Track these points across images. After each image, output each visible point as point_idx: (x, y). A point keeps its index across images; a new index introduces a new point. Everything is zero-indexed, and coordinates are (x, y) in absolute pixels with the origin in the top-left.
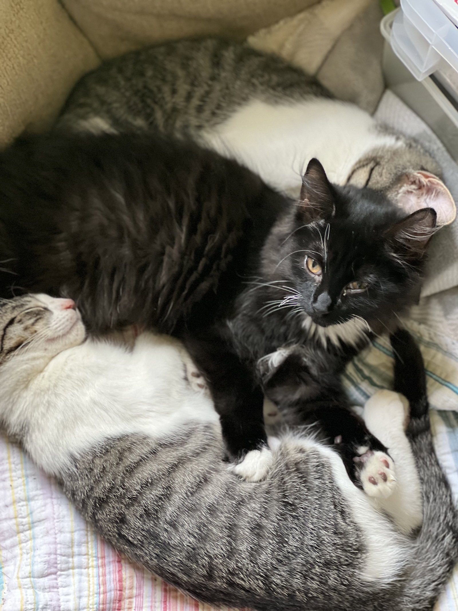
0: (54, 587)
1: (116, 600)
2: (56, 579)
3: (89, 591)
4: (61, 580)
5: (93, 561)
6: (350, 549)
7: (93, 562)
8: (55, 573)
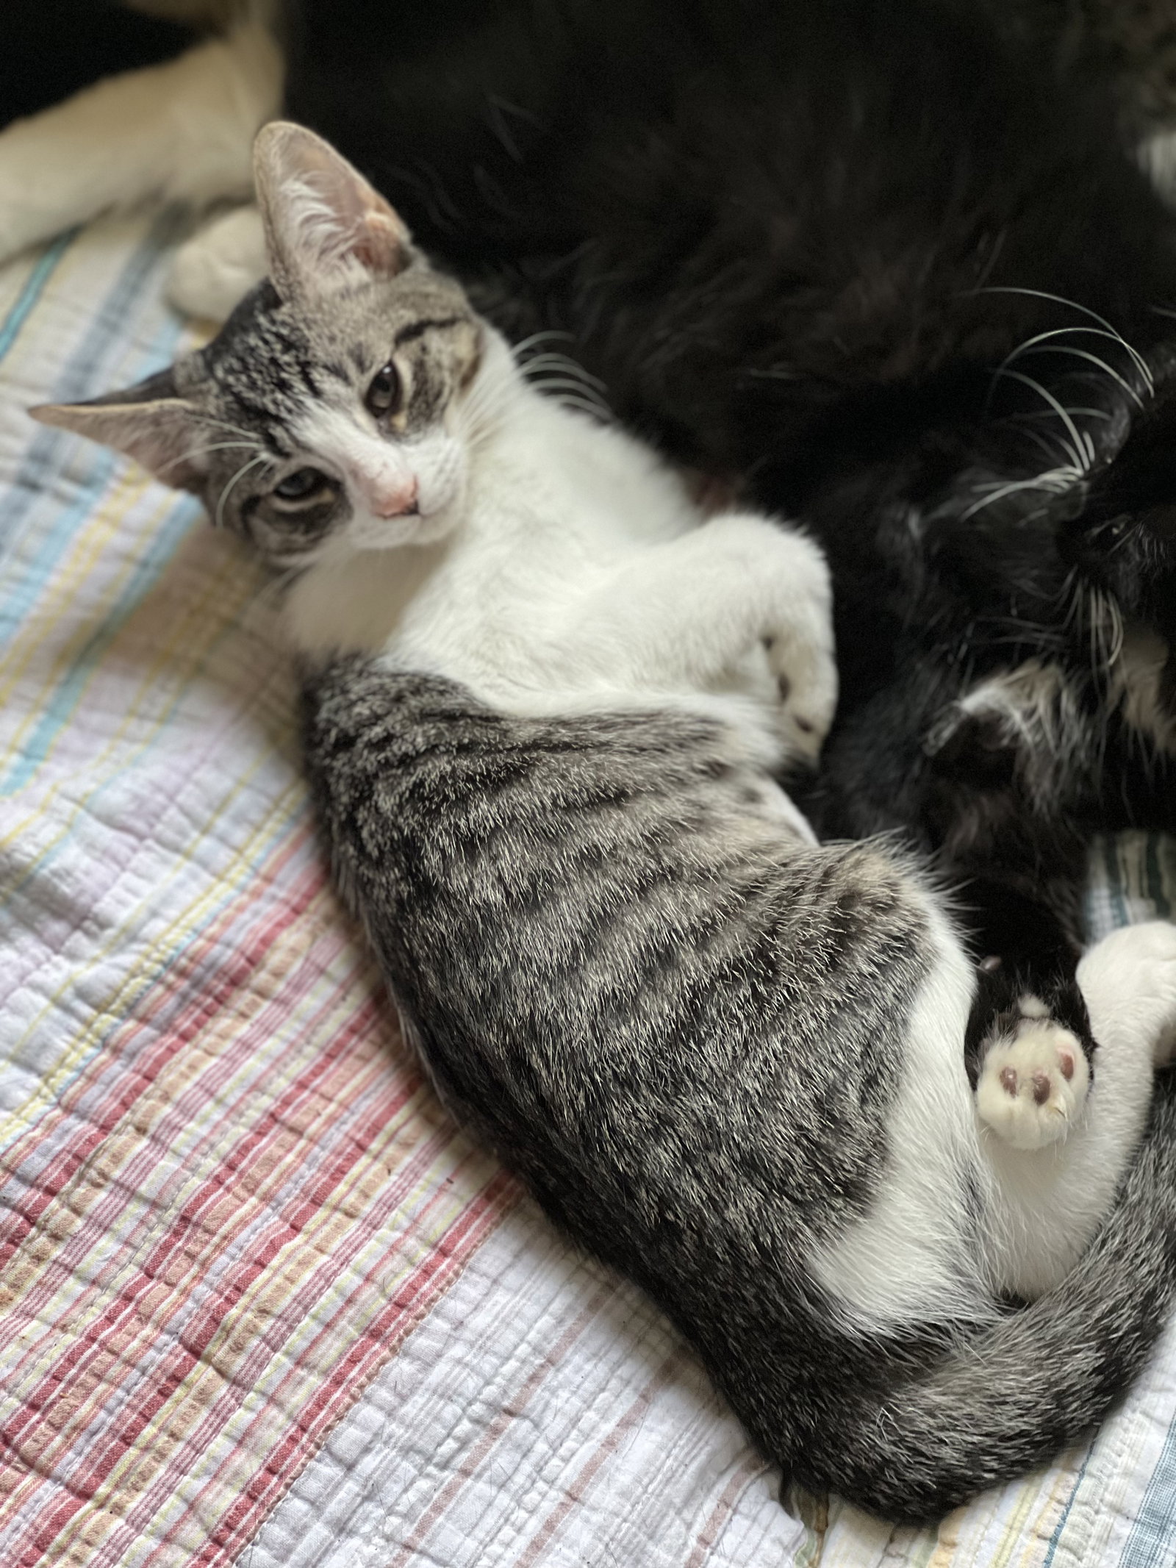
0: (115, 859)
1: (225, 974)
2: (134, 850)
3: (184, 915)
4: (143, 859)
5: (241, 872)
6: (828, 1171)
7: (240, 874)
8: (141, 837)
